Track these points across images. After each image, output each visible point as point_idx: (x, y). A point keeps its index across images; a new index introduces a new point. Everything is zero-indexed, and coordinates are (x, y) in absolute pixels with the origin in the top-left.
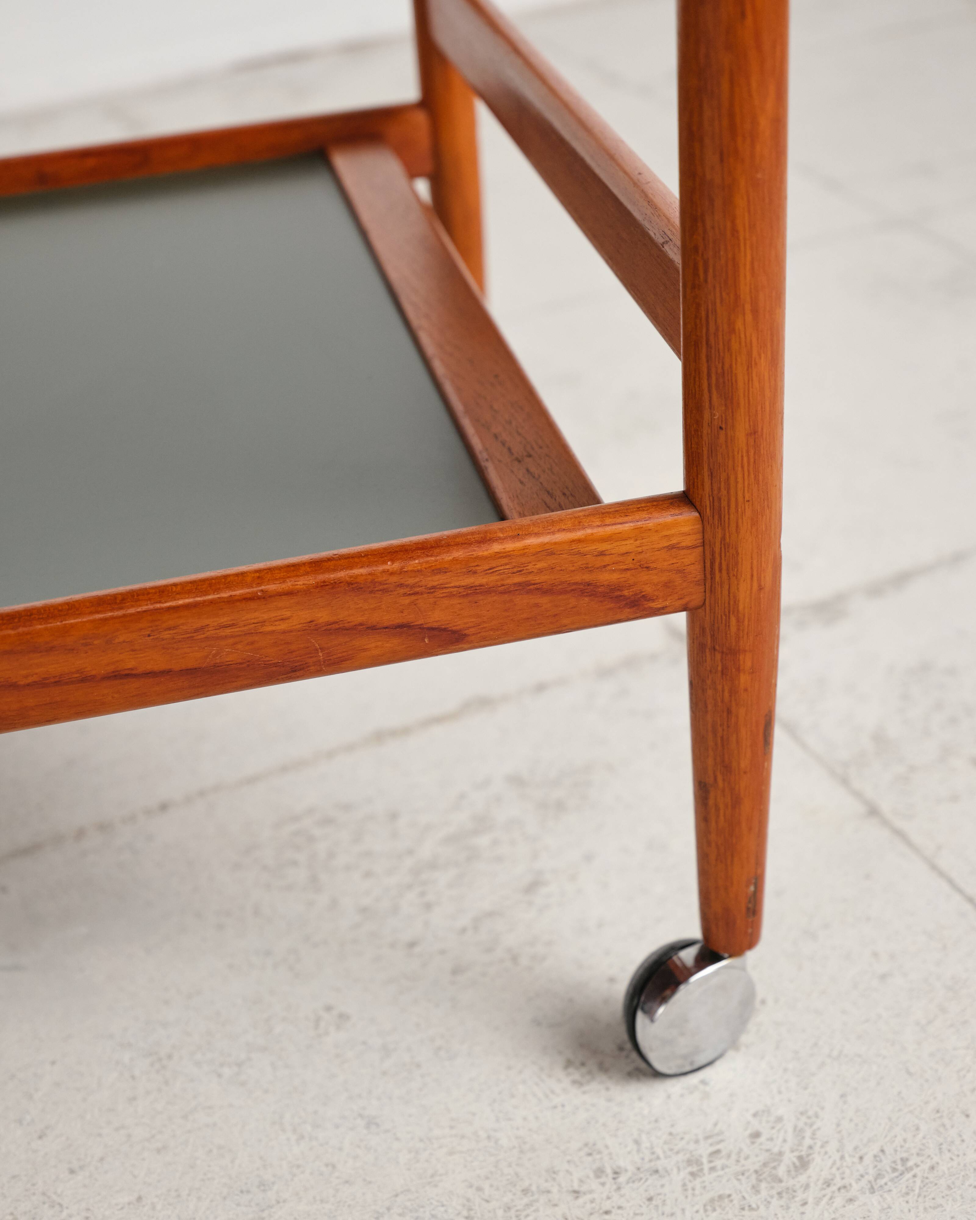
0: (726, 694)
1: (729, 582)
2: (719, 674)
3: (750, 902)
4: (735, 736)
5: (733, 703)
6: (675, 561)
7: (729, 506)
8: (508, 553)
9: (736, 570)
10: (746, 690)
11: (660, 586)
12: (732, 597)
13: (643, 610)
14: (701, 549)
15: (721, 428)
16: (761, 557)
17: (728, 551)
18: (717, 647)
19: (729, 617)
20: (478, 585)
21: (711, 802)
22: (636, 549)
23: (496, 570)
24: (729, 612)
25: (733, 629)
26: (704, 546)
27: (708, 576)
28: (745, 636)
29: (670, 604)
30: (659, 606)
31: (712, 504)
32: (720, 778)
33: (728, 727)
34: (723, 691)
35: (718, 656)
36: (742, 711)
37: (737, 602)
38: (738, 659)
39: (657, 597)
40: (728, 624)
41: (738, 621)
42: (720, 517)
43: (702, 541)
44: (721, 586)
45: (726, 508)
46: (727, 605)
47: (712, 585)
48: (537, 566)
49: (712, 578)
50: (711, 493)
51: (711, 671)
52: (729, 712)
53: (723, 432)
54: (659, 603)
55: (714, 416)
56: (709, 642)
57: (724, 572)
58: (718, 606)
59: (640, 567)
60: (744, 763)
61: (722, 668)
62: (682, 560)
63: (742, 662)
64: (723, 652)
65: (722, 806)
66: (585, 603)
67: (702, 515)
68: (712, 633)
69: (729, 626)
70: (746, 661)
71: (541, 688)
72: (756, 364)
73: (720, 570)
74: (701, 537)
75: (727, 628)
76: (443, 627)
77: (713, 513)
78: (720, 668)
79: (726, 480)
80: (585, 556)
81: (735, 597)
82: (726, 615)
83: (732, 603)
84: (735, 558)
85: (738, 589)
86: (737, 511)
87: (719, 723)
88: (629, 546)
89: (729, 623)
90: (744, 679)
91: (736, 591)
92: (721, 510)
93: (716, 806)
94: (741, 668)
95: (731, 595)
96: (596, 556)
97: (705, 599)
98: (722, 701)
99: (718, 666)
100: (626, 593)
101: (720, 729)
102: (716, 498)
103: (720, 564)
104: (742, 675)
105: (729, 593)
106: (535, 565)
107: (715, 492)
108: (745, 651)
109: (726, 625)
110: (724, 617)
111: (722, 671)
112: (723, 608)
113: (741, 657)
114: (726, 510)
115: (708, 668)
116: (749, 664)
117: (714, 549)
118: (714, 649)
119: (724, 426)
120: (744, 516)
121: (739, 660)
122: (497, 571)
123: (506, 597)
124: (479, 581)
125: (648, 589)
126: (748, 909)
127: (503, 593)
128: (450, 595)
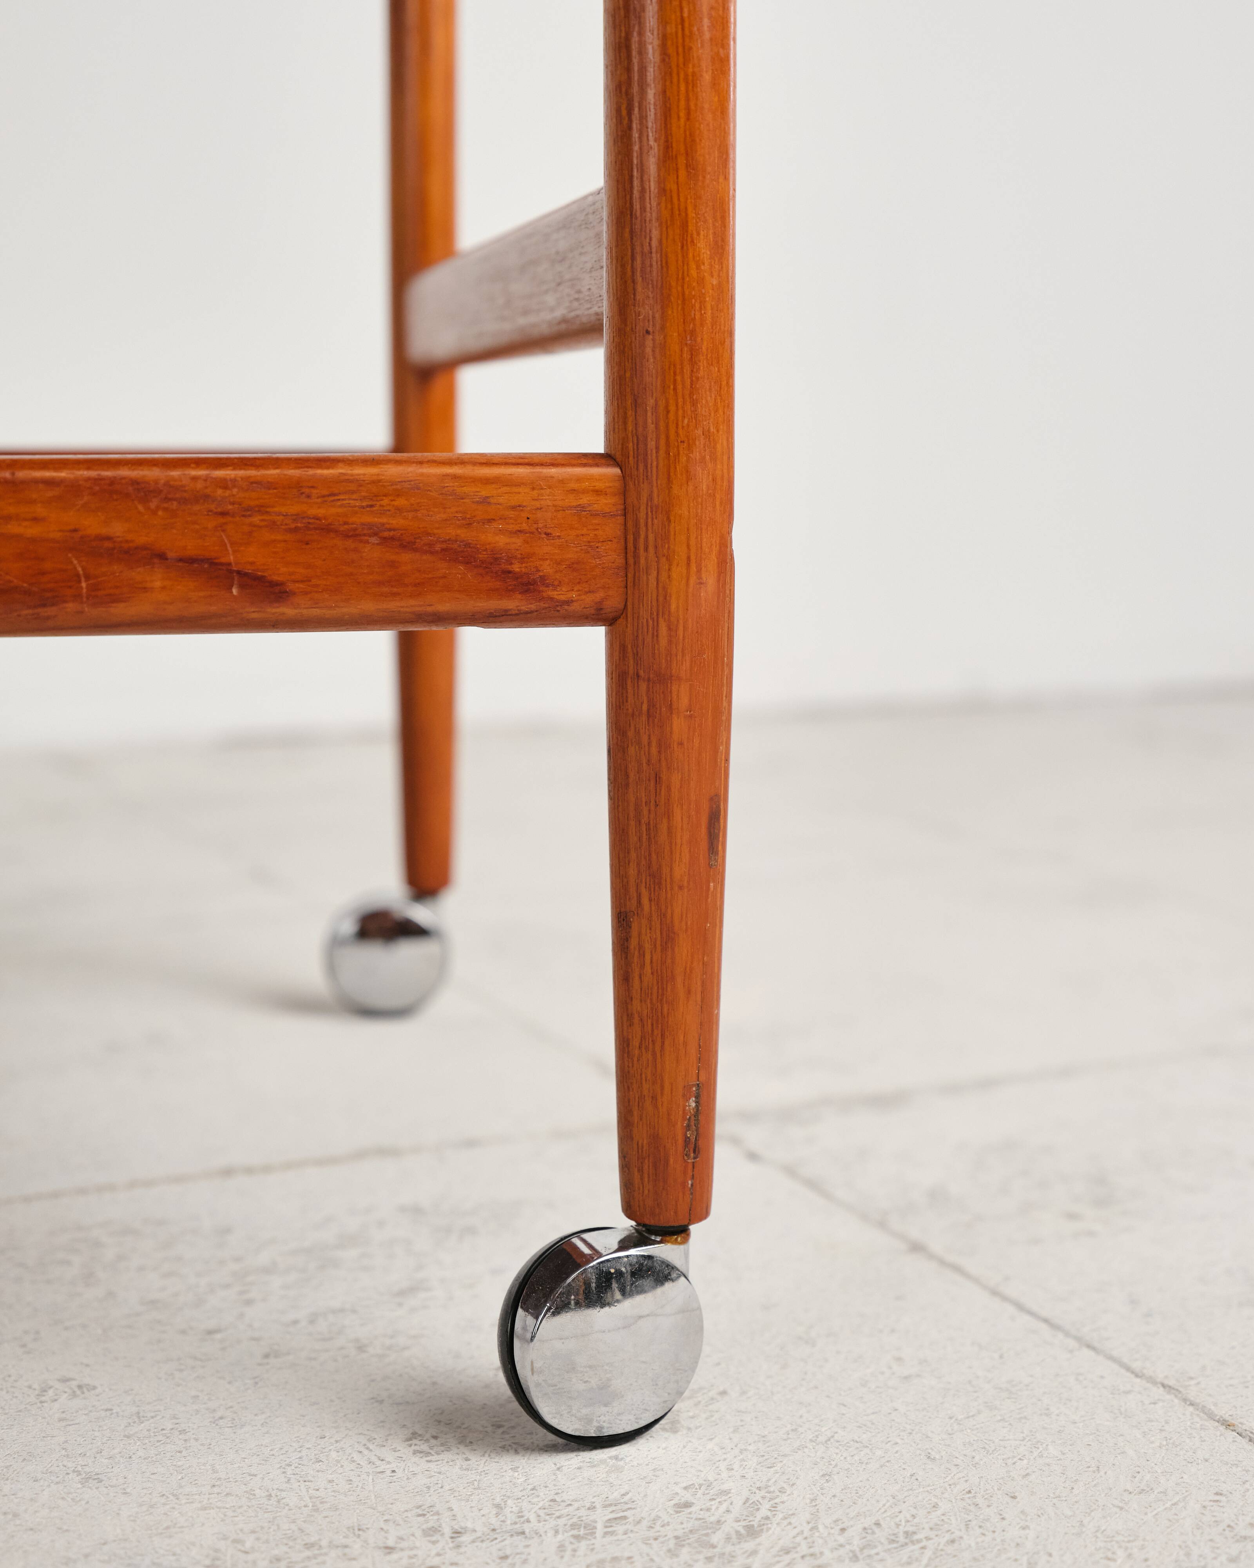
0: (654, 750)
1: (658, 565)
2: (644, 718)
3: (688, 1127)
4: (665, 821)
5: (664, 764)
6: (584, 531)
7: (657, 448)
8: (356, 477)
9: (667, 546)
10: (681, 744)
11: (564, 566)
12: (660, 589)
13: (540, 600)
14: (620, 519)
15: (648, 332)
16: (701, 532)
17: (656, 518)
18: (641, 673)
19: (657, 622)
20: (311, 516)
21: (634, 943)
22: (534, 503)
23: (338, 498)
24: (658, 615)
25: (663, 642)
26: (625, 515)
27: (631, 561)
28: (680, 654)
29: (578, 597)
30: (563, 598)
31: (635, 447)
32: (645, 901)
33: (657, 805)
34: (649, 744)
35: (643, 686)
36: (676, 779)
37: (668, 598)
38: (669, 690)
39: (560, 582)
40: (655, 634)
41: (670, 629)
42: (646, 466)
43: (622, 507)
44: (647, 573)
45: (654, 451)
46: (654, 603)
47: (635, 573)
48: (395, 503)
49: (635, 563)
50: (634, 432)
51: (633, 715)
52: (657, 779)
53: (651, 337)
54: (563, 593)
55: (639, 316)
56: (631, 668)
57: (651, 550)
58: (643, 605)
59: (536, 532)
60: (680, 871)
61: (649, 706)
62: (596, 533)
63: (674, 697)
64: (649, 680)
65: (647, 946)
66: (460, 574)
67: (623, 469)
68: (635, 651)
69: (657, 636)
70: (682, 695)
71: (471, 1143)
72: (692, 241)
73: (646, 549)
74: (622, 502)
75: (655, 638)
76: (259, 573)
77: (637, 461)
78: (645, 707)
79: (654, 408)
80: (462, 501)
81: (664, 588)
82: (653, 618)
83: (661, 599)
84: (665, 527)
85: (669, 577)
86: (668, 453)
87: (644, 800)
88: (523, 496)
89: (657, 631)
90: (678, 726)
91: (667, 580)
92: (647, 455)
93: (641, 947)
94: (675, 706)
95: (661, 585)
96: (478, 502)
97: (627, 599)
98: (649, 762)
99: (642, 703)
100: (516, 568)
101: (645, 812)
102: (641, 438)
103: (647, 537)
104: (675, 716)
105: (657, 584)
106: (392, 501)
107: (640, 429)
108: (679, 679)
109: (653, 634)
110: (651, 622)
111: (648, 710)
112: (650, 607)
113: (674, 688)
114: (654, 455)
115: (630, 710)
116: (684, 701)
117: (638, 516)
118: (638, 676)
119: (650, 329)
120: (677, 464)
121: (671, 692)
122: (339, 500)
123: (350, 544)
124: (314, 511)
125: (547, 568)
126: (687, 1140)
127: (346, 536)
128: (272, 526)
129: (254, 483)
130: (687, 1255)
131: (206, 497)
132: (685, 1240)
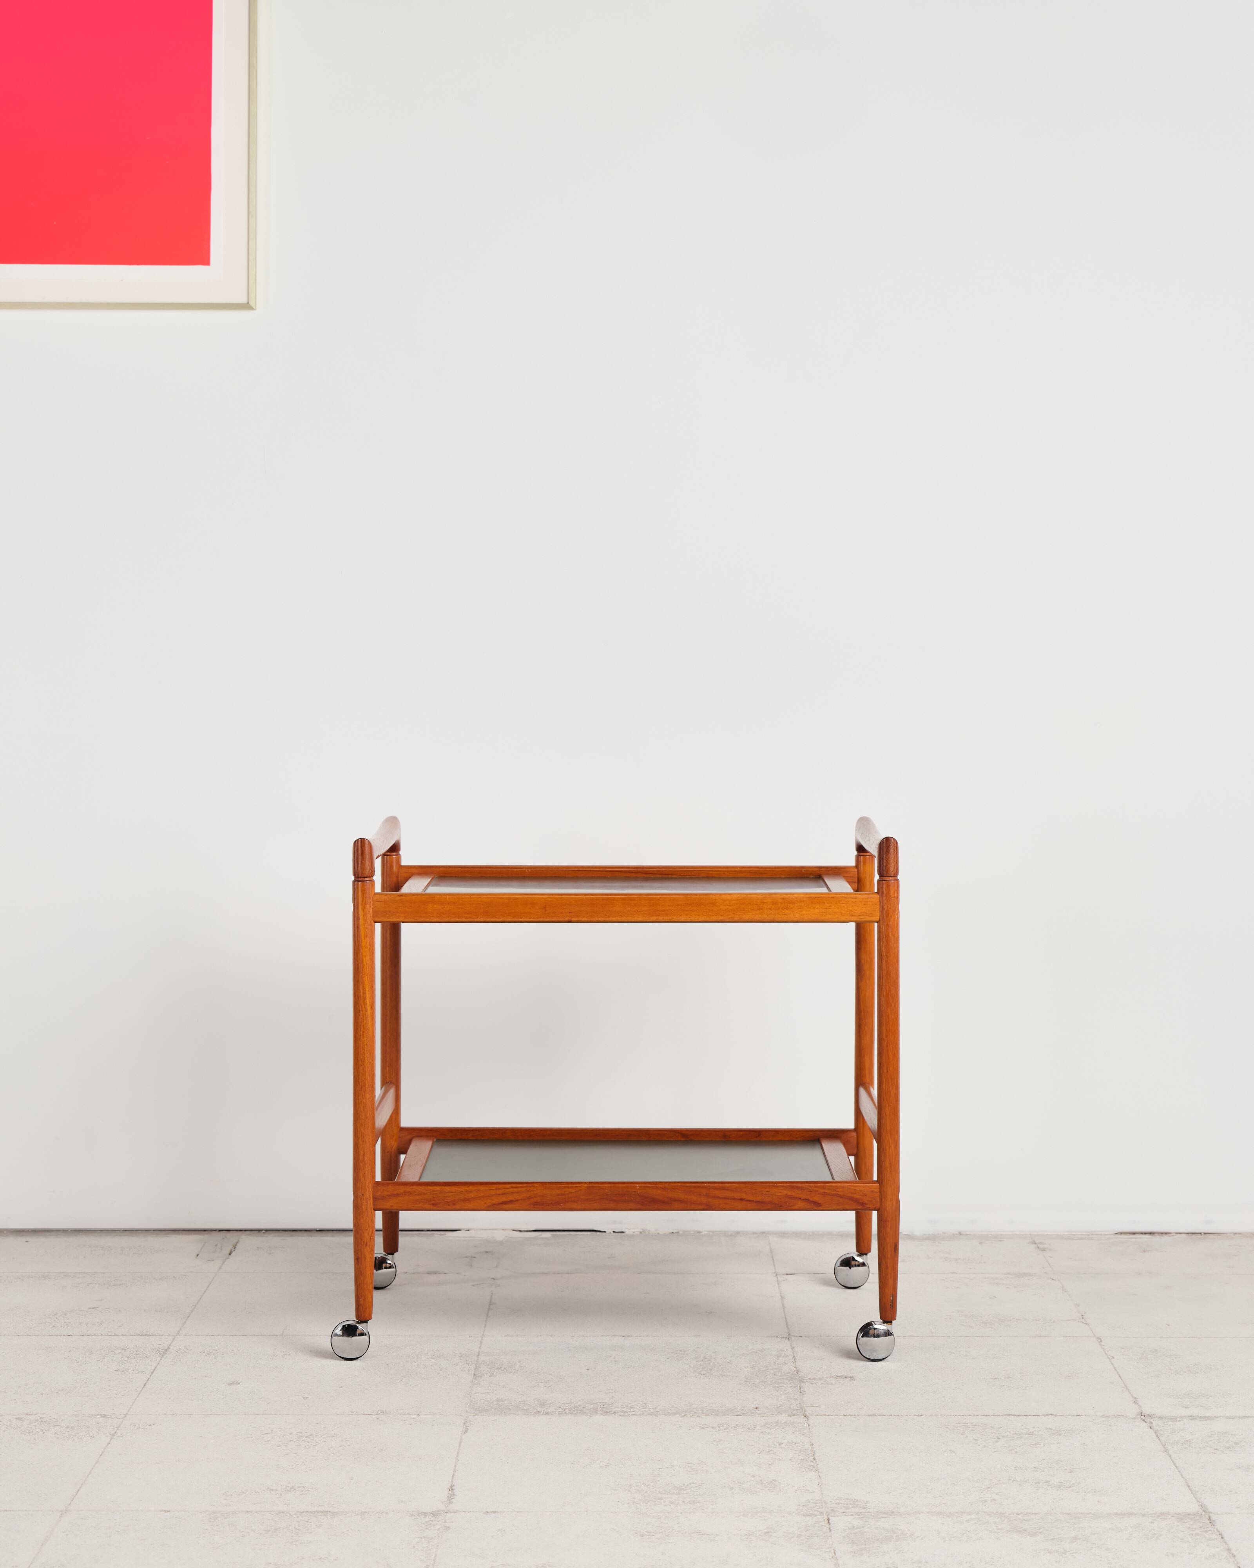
42: (886, 1188)
46: (886, 1208)
47: (883, 1203)
49: (883, 1201)
77: (884, 1187)
89: (888, 1216)
92: (886, 1186)
95: (887, 1205)
102: (885, 1183)
107: (885, 1181)
124: (826, 1191)
125: (866, 1201)
126: (891, 1305)
127: (831, 1195)
128: (819, 1194)
129: (816, 1187)
130: (892, 1327)
131: (808, 1189)
132: (891, 1324)
